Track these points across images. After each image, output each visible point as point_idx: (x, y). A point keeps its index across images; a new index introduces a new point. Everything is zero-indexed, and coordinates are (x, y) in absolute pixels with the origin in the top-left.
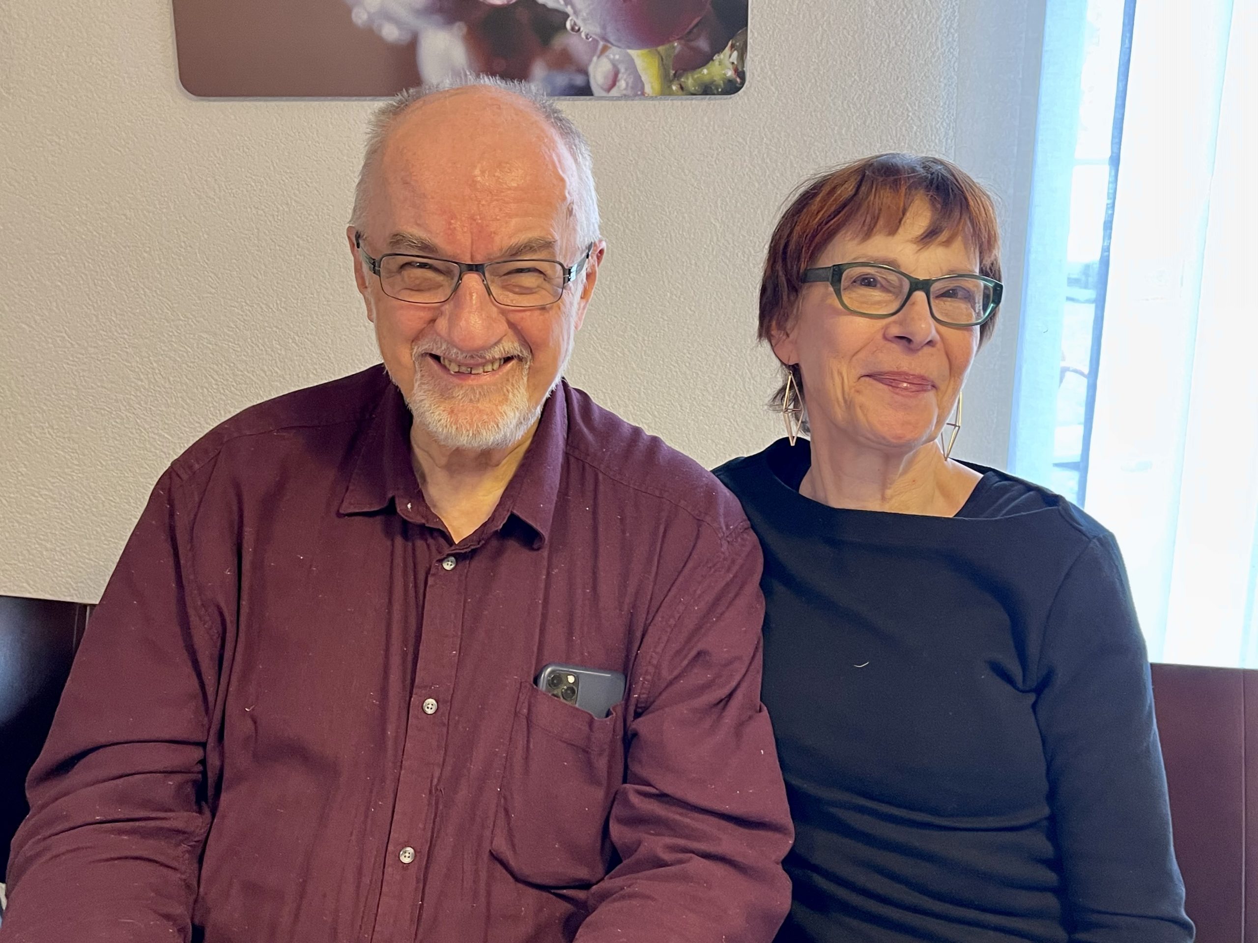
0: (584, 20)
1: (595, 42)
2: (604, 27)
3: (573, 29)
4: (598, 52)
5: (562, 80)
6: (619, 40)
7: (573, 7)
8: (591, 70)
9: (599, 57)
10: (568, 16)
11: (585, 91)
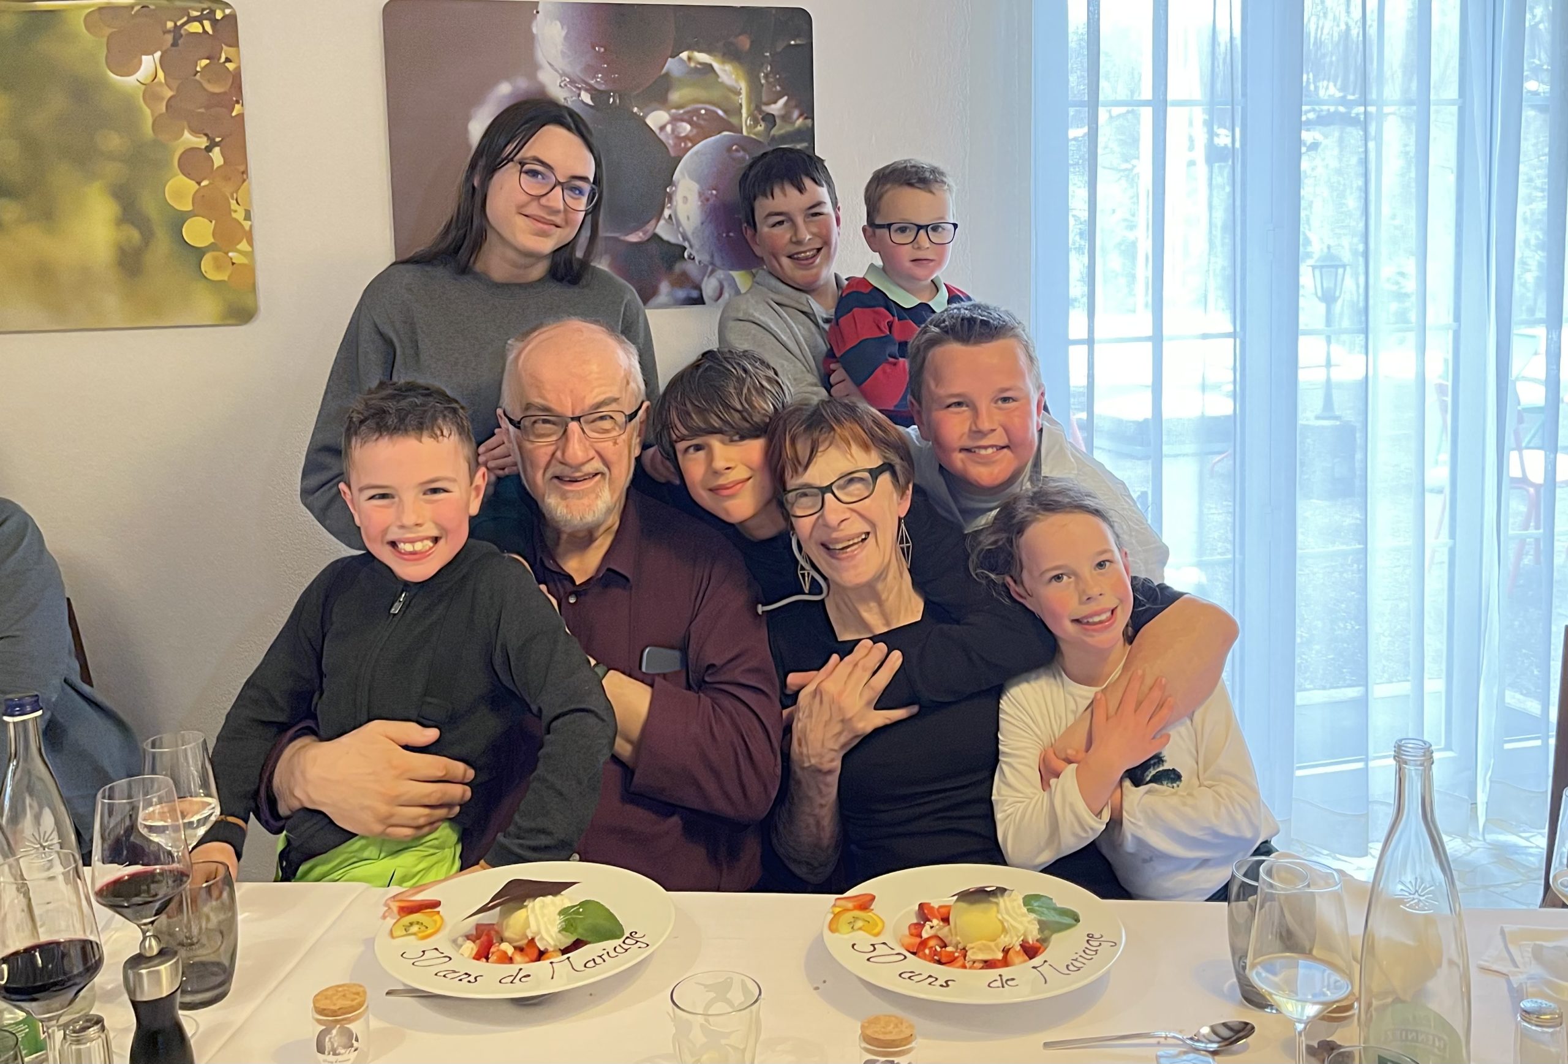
0: (697, 251)
1: (706, 266)
2: (712, 256)
3: (689, 257)
4: (708, 274)
5: (681, 294)
6: (723, 265)
7: (689, 242)
8: (703, 286)
9: (709, 277)
10: (685, 249)
11: (700, 301)
